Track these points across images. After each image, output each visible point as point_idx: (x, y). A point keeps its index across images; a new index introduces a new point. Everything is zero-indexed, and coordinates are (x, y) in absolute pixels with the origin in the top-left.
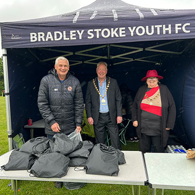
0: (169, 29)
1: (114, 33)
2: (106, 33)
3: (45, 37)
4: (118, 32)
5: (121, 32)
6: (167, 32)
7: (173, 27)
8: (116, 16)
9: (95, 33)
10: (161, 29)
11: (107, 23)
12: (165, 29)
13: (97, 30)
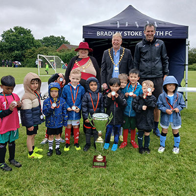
0: (163, 33)
1: (136, 34)
2: (133, 33)
3: (104, 34)
4: (138, 33)
5: (140, 33)
6: (161, 35)
7: (164, 33)
8: (138, 26)
9: (127, 33)
10: (159, 33)
11: (133, 29)
12: (160, 33)
13: (129, 32)
